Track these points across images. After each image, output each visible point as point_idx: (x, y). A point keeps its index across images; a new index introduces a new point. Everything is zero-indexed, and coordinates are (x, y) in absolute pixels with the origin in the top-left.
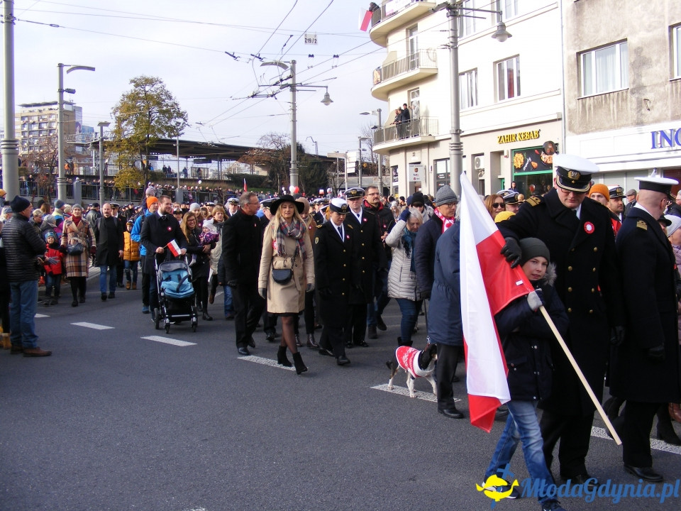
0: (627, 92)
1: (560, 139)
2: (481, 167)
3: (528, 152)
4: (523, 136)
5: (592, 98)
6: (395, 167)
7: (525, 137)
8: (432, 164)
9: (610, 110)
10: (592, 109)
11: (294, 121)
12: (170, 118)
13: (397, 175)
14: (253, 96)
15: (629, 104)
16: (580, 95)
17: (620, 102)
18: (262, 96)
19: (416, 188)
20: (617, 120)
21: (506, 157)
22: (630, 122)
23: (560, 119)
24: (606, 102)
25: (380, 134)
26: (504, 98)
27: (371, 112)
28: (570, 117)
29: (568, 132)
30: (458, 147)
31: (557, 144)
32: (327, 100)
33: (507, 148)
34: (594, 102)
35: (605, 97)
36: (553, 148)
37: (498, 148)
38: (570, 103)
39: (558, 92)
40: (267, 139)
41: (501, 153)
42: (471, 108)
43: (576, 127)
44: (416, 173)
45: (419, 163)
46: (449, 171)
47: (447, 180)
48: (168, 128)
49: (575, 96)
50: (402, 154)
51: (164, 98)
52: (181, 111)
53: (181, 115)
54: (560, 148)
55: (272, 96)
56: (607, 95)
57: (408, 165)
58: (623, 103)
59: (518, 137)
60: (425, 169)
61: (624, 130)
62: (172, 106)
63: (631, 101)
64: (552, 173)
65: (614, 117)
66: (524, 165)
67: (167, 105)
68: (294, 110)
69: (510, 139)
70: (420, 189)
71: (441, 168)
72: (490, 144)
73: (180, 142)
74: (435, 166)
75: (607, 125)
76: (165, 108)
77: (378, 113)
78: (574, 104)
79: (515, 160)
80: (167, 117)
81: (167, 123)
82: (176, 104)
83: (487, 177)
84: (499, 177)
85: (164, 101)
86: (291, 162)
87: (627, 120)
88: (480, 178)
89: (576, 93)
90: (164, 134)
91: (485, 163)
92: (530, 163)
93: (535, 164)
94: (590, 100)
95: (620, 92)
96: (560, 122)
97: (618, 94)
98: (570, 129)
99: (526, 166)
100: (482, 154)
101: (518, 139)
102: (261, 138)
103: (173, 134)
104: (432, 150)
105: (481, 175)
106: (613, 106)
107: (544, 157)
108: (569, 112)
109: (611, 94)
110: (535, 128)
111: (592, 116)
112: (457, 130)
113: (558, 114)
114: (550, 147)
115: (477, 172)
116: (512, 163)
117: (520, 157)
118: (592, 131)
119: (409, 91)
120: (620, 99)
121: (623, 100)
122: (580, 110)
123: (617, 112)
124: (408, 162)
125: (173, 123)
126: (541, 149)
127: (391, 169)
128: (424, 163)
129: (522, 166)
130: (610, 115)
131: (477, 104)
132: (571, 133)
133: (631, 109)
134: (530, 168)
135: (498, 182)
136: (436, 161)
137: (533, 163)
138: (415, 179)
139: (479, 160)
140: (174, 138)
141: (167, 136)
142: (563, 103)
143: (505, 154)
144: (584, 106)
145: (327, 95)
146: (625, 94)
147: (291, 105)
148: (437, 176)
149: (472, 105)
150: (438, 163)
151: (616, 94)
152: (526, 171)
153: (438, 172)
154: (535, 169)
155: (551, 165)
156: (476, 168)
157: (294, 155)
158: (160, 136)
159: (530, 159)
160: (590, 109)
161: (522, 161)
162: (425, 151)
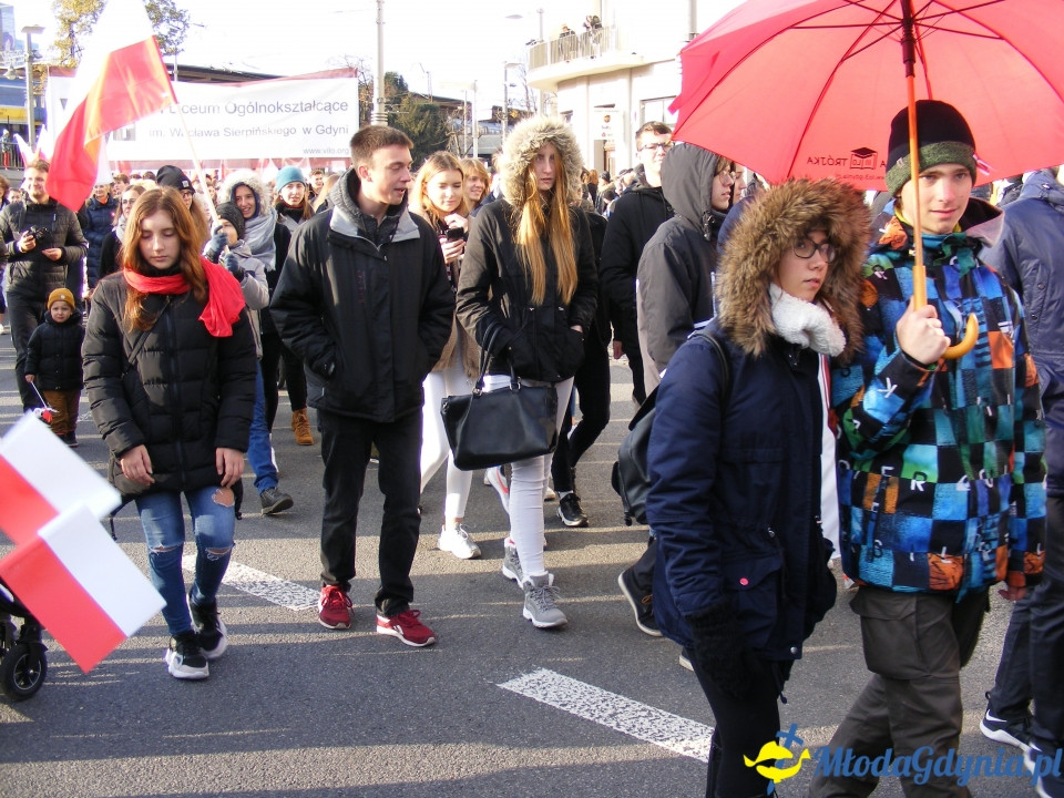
8: (636, 107)
11: (380, 23)
19: (605, 152)
25: (540, 52)
44: (606, 124)
45: (612, 106)
50: (581, 88)
52: (178, 8)
53: (178, 15)
57: (592, 110)
60: (624, 116)
70: (612, 155)
71: (653, 115)
73: (180, 68)
74: (643, 109)
86: (374, 101)
104: (637, 80)
124: (593, 104)
125: (164, 30)
128: (622, 106)
136: (644, 102)
138: (604, 135)
150: (648, 105)
157: (379, 88)
162: (622, 82)
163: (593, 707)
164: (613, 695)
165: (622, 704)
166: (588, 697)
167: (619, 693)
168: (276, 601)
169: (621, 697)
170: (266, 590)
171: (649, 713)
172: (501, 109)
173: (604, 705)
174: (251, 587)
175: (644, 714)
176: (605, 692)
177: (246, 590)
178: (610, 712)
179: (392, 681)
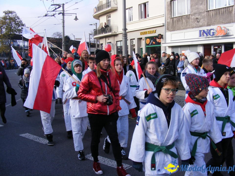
0: (190, 15)
1: (164, 33)
2: (134, 44)
3: (152, 38)
4: (149, 32)
5: (176, 18)
6: (102, 44)
7: (150, 32)
8: (115, 43)
9: (183, 22)
10: (176, 22)
11: (64, 27)
12: (19, 26)
13: (102, 47)
14: (46, 15)
15: (190, 20)
16: (172, 17)
17: (187, 19)
18: (49, 16)
20: (186, 26)
21: (143, 40)
22: (191, 27)
23: (164, 26)
24: (181, 19)
25: (96, 32)
26: (142, 18)
27: (93, 24)
28: (168, 25)
29: (167, 30)
30: (125, 35)
31: (163, 35)
32: (76, 19)
33: (143, 37)
34: (177, 19)
35: (181, 17)
36: (161, 36)
37: (140, 37)
38: (168, 19)
39: (163, 16)
40: (56, 34)
41: (141, 39)
42: (130, 22)
43: (170, 29)
45: (111, 42)
46: (122, 45)
47: (121, 49)
48: (18, 30)
49: (170, 17)
50: (104, 39)
51: (16, 19)
52: (23, 24)
53: (23, 25)
54: (164, 37)
55: (53, 16)
56: (182, 17)
57: (106, 43)
58: (188, 19)
59: (148, 32)
60: (113, 45)
61: (188, 30)
62: (20, 22)
63: (191, 19)
64: (161, 46)
65: (184, 25)
66: (150, 43)
67: (18, 21)
68: (64, 22)
69: (145, 33)
70: (111, 52)
71: (119, 44)
72: (137, 35)
74: (117, 43)
75: (182, 28)
76: (17, 23)
77: (95, 24)
78: (169, 20)
79: (146, 41)
80: (18, 26)
81: (18, 28)
82: (21, 21)
83: (136, 48)
84: (141, 47)
85: (16, 20)
87: (189, 26)
88: (134, 48)
89: (170, 16)
90: (17, 32)
91: (135, 42)
92: (152, 42)
93: (154, 43)
94: (175, 18)
95: (187, 16)
96: (164, 27)
97: (186, 16)
98: (168, 30)
99: (151, 43)
100: (134, 39)
101: (148, 33)
102: (54, 34)
103: (20, 32)
104: (115, 38)
105: (134, 47)
106: (184, 21)
107: (158, 40)
108: (167, 23)
109: (184, 16)
110: (154, 29)
111: (176, 24)
112: (125, 29)
113: (163, 23)
114: (160, 36)
115: (133, 46)
116: (145, 42)
117: (148, 40)
118: (176, 30)
119: (107, 16)
120: (187, 18)
121: (188, 18)
122: (172, 22)
123: (186, 23)
124: (107, 42)
125: (20, 28)
126: (156, 37)
127: (100, 45)
128: (112, 42)
129: (149, 43)
130: (183, 24)
131: (132, 20)
132: (168, 31)
133: (191, 22)
134: (152, 44)
135: (140, 50)
136: (117, 42)
137: (153, 42)
139: (133, 41)
140: (21, 34)
141: (18, 33)
142: (165, 20)
143: (143, 39)
144: (173, 21)
145: (76, 17)
146: (189, 16)
147: (62, 20)
148: (117, 47)
149: (130, 21)
150: (118, 42)
151: (185, 16)
152: (151, 45)
153: (118, 46)
154: (154, 45)
155: (160, 43)
156: (132, 44)
158: (15, 33)
159: (152, 41)
160: (175, 22)
161: (149, 41)
162: (113, 38)
163: (100, 160)
164: (104, 158)
165: (106, 160)
166: (100, 158)
167: (105, 158)
168: (41, 142)
169: (106, 158)
170: (39, 140)
171: (111, 161)
172: (89, 43)
173: (102, 160)
174: (36, 140)
175: (110, 161)
176: (103, 157)
177: (35, 140)
178: (104, 161)
179: (62, 157)
